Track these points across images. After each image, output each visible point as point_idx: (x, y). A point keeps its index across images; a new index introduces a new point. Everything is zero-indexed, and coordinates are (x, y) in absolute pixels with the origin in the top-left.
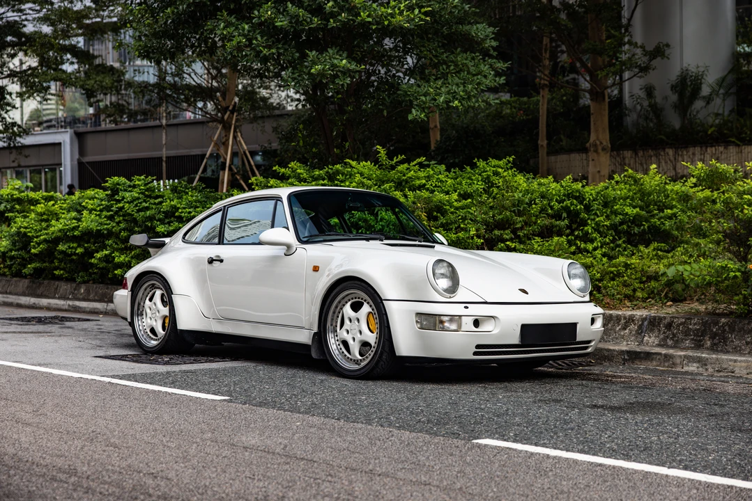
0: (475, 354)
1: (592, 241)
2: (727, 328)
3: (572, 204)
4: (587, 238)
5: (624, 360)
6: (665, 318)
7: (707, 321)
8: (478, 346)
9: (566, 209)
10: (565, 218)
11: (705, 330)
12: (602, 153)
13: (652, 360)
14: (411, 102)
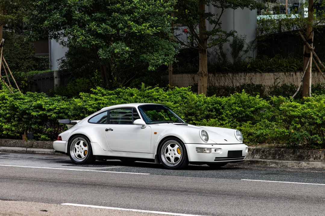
0: (215, 160)
2: (284, 152)
3: (217, 106)
4: (223, 119)
5: (249, 164)
6: (262, 149)
7: (277, 150)
8: (216, 158)
9: (215, 108)
10: (214, 111)
11: (276, 153)
12: (204, 77)
13: (259, 163)
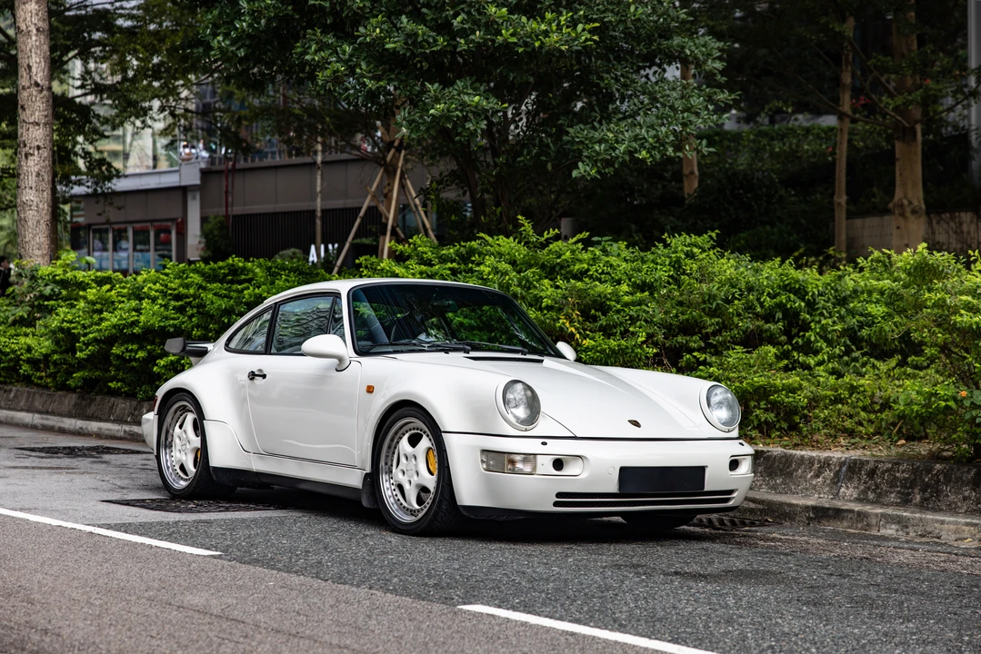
0: (556, 504)
1: (816, 352)
2: (941, 477)
3: (789, 299)
4: (809, 349)
5: (809, 519)
6: (868, 462)
7: (918, 467)
8: (559, 495)
9: (781, 306)
10: (779, 319)
11: (915, 479)
12: (911, 218)
13: (843, 519)
14: (580, 152)
